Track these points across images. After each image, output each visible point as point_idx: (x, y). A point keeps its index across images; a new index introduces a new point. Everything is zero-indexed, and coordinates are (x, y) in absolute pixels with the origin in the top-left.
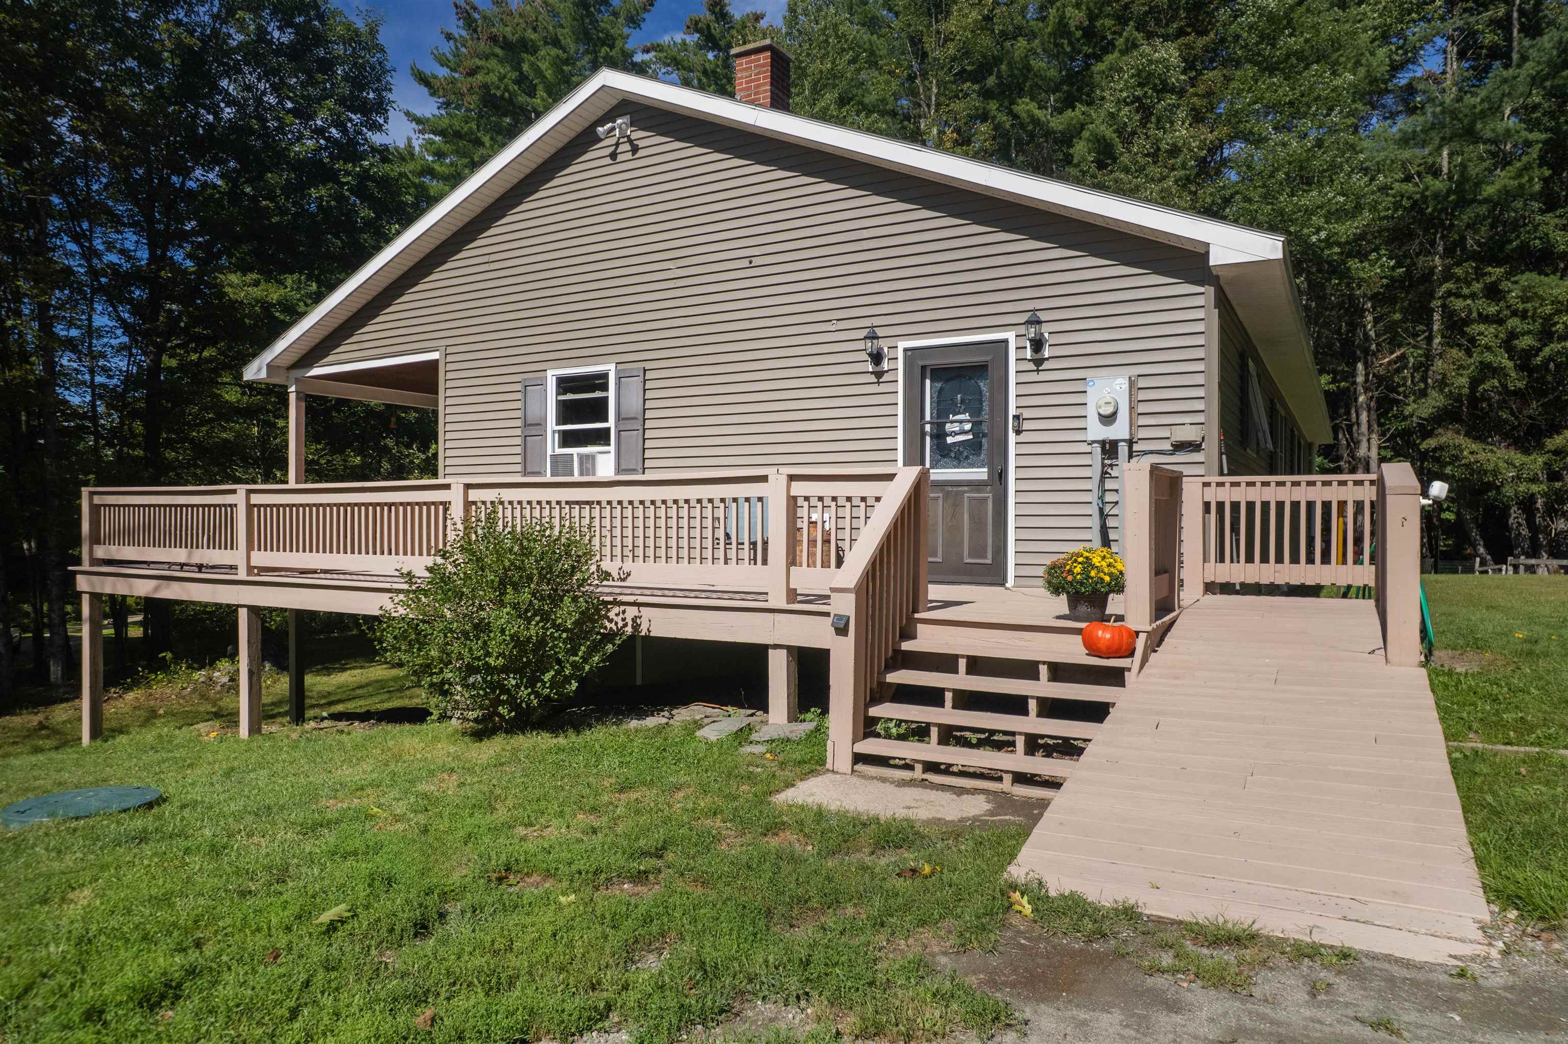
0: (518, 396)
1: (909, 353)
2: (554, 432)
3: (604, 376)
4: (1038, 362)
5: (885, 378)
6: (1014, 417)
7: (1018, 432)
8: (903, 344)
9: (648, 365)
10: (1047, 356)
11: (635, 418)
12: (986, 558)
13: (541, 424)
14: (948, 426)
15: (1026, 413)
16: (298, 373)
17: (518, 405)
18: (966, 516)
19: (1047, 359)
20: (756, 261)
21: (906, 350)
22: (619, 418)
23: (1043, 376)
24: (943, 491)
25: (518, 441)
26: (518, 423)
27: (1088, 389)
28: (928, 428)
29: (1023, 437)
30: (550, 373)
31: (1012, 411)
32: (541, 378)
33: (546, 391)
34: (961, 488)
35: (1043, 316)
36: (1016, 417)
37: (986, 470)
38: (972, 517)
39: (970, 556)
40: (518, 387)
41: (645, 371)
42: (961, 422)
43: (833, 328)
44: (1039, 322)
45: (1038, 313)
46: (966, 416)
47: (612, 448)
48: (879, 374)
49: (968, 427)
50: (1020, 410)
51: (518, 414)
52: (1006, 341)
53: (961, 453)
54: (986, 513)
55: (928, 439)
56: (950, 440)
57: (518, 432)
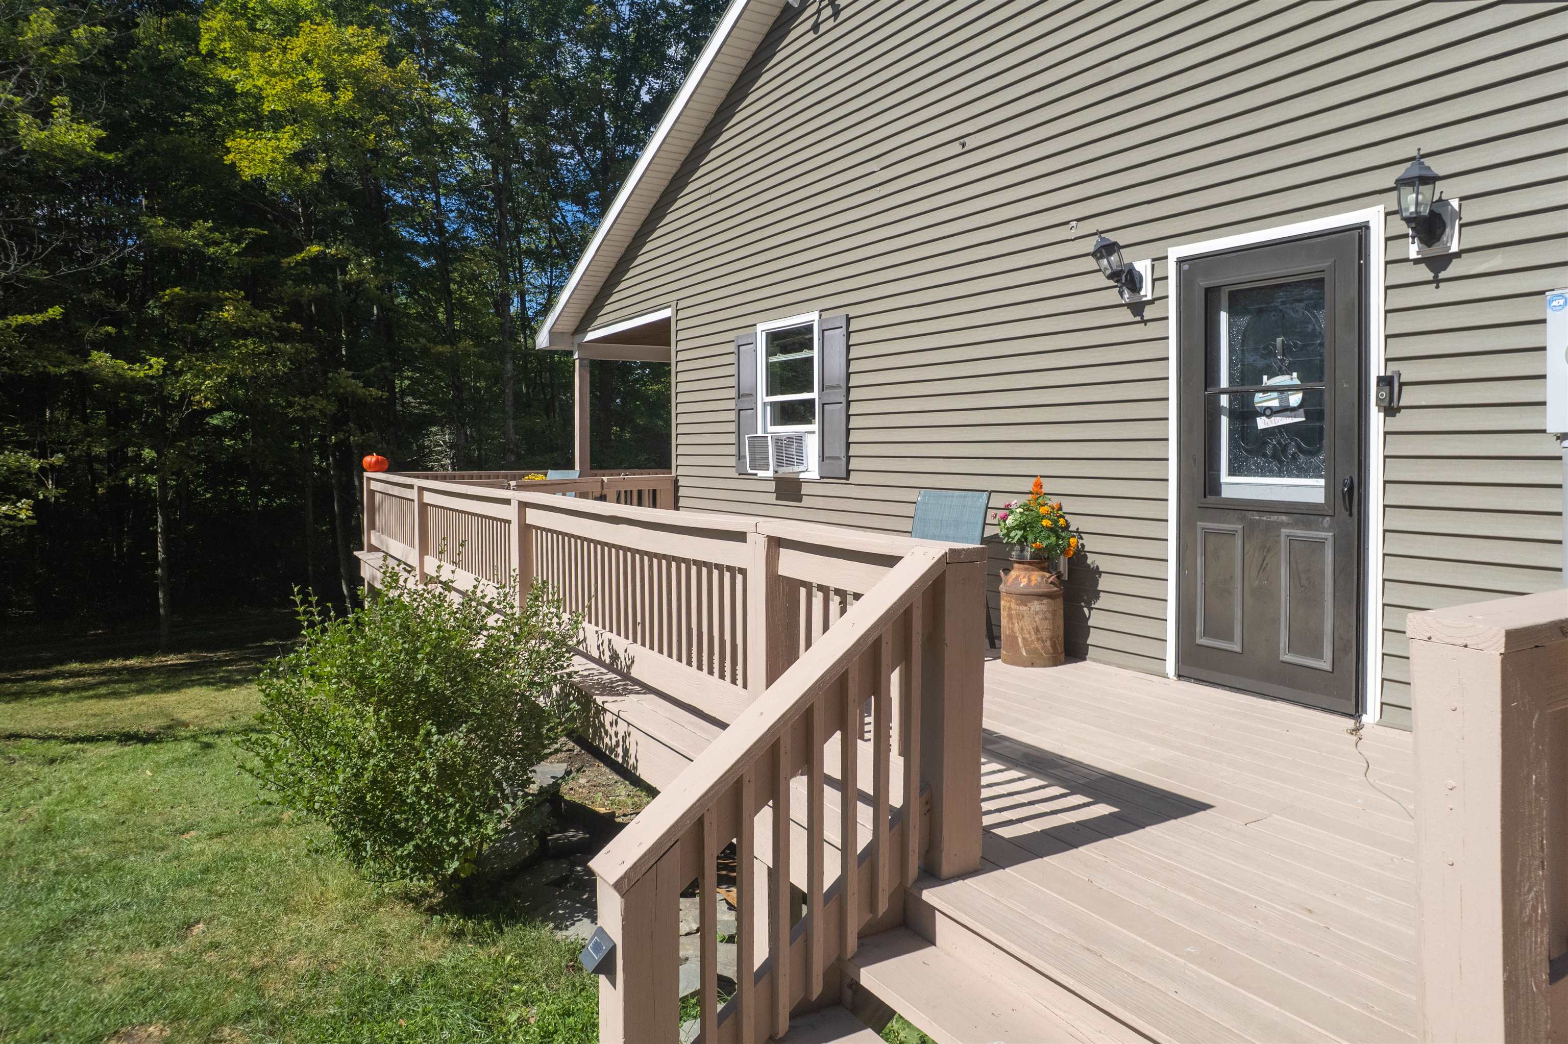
0: (732, 359)
1: (1186, 267)
2: (765, 404)
3: (809, 329)
4: (1438, 263)
5: (1148, 313)
6: (1380, 379)
7: (1390, 410)
8: (1176, 252)
9: (853, 311)
10: (1454, 248)
11: (839, 387)
12: (1320, 657)
13: (752, 395)
14: (1258, 397)
15: (1409, 372)
16: (577, 339)
17: (732, 370)
18: (1284, 571)
19: (1457, 255)
20: (971, 142)
21: (1180, 262)
22: (823, 388)
23: (1448, 292)
24: (1242, 519)
25: (732, 416)
26: (732, 393)
27: (1550, 315)
28: (1224, 400)
29: (1401, 422)
30: (760, 327)
31: (1377, 368)
32: (749, 335)
33: (756, 351)
34: (1274, 518)
35: (1438, 166)
36: (1386, 381)
37: (1322, 482)
38: (1294, 574)
39: (1291, 648)
40: (731, 348)
41: (848, 319)
42: (1282, 390)
43: (1073, 234)
44: (1429, 179)
45: (1427, 162)
46: (1292, 379)
47: (815, 427)
48: (1137, 308)
49: (1295, 399)
50: (1393, 367)
51: (732, 382)
52: (1364, 228)
53: (1285, 449)
54: (1322, 573)
55: (1224, 421)
56: (1262, 423)
57: (732, 404)
